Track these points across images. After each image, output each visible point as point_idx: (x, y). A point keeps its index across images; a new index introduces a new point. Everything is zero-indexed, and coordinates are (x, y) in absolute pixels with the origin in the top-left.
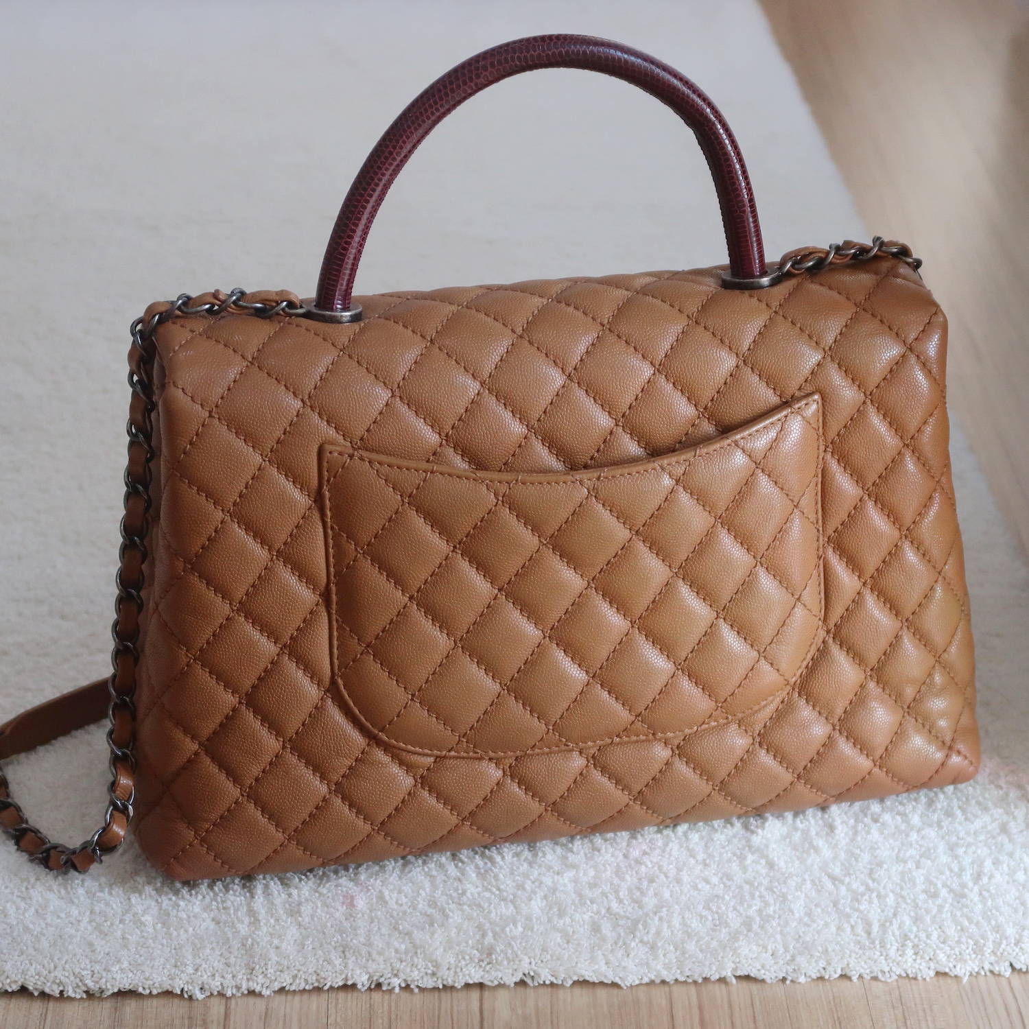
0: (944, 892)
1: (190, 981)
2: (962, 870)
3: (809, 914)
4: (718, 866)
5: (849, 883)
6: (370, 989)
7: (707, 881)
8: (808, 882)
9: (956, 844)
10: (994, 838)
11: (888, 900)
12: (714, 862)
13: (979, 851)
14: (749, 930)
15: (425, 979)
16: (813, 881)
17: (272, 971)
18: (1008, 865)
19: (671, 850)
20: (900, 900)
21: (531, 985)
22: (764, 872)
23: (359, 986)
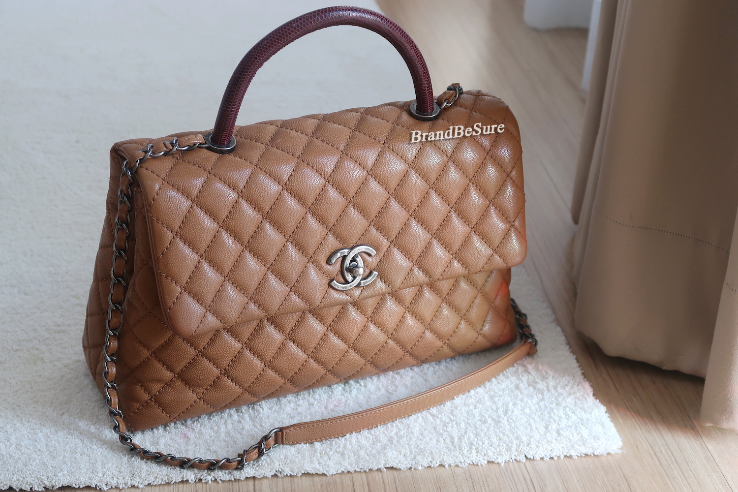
0: (489, 420)
1: (100, 481)
2: (498, 409)
3: (422, 434)
5: (441, 418)
6: (195, 482)
8: (420, 418)
9: (494, 396)
10: (512, 392)
11: (461, 425)
13: (506, 399)
14: (392, 444)
15: (225, 475)
17: (144, 475)
18: (521, 406)
20: (467, 425)
21: (280, 476)
23: (190, 481)
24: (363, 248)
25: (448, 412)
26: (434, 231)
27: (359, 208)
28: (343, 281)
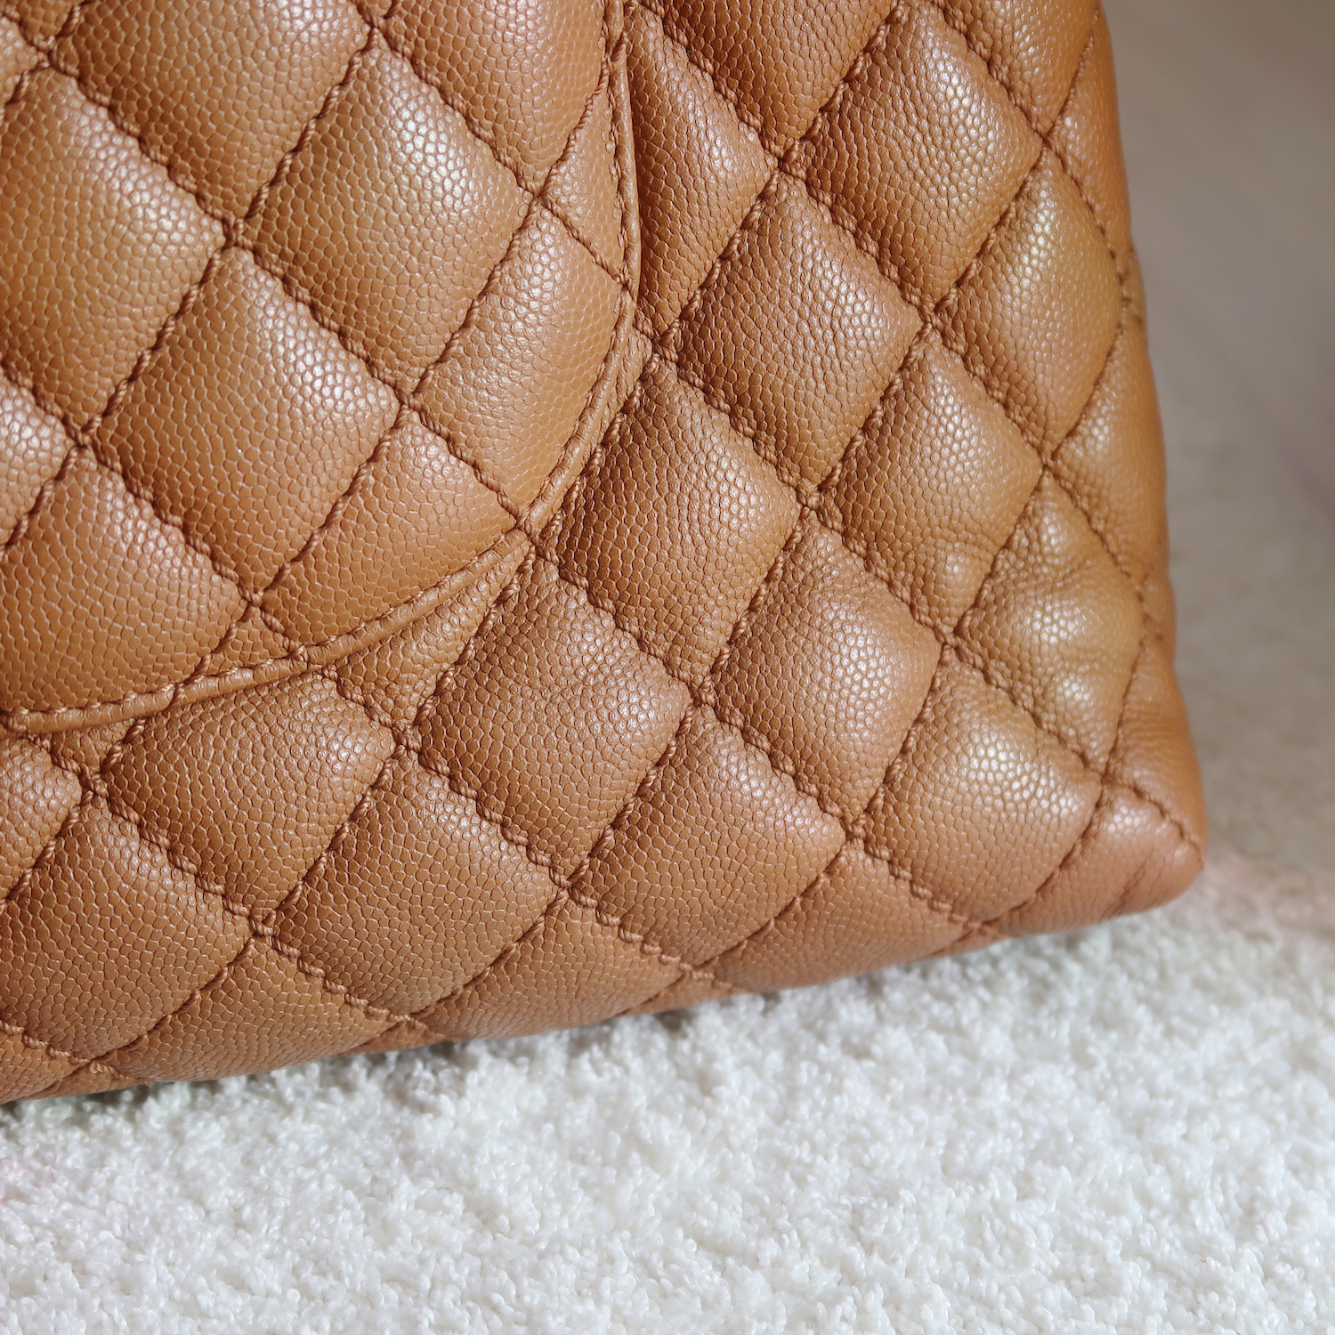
4: (284, 1224)
7: (238, 1282)
12: (272, 1212)
16: (643, 1263)
19: (111, 1180)
22: (458, 1237)
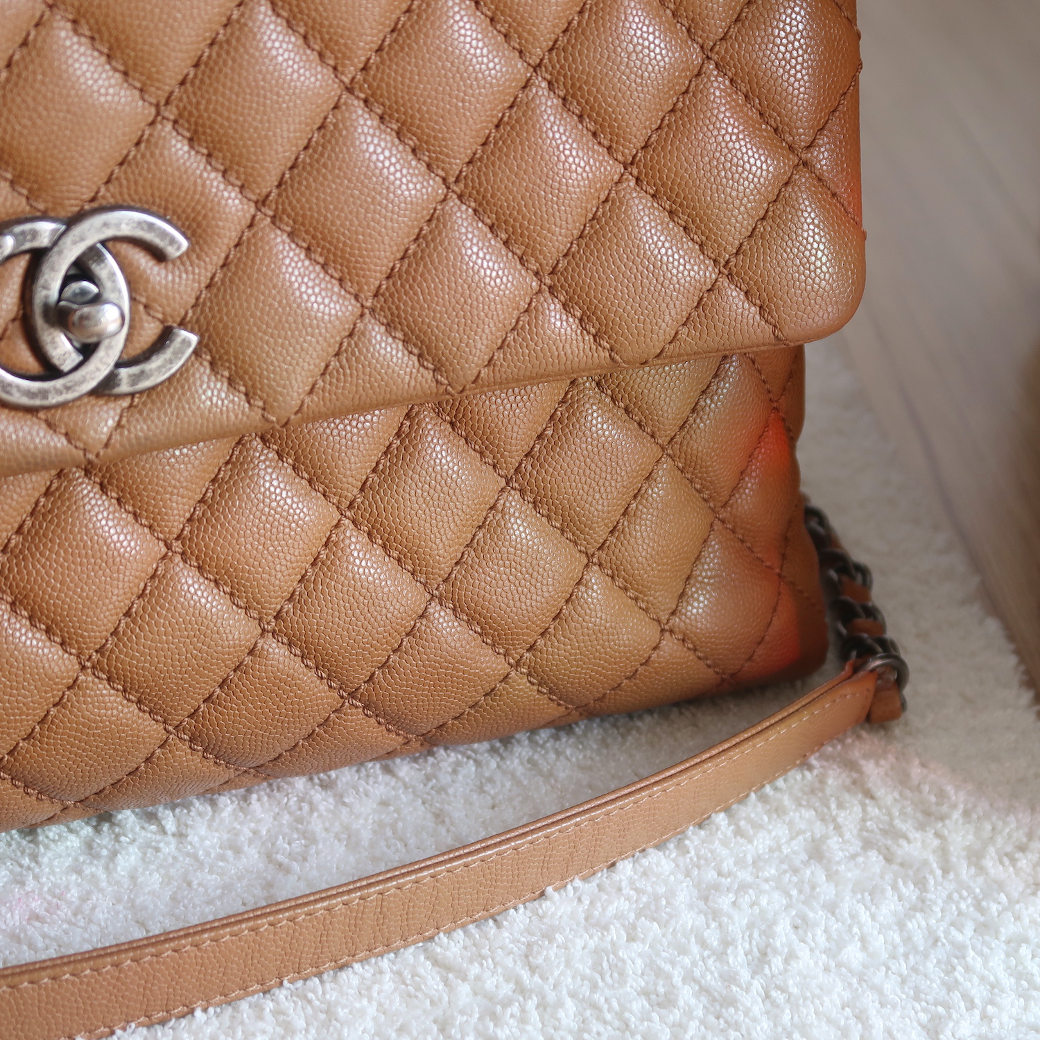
24: (126, 222)
25: (511, 952)
26: (457, 164)
27: (99, 31)
28: (27, 360)
